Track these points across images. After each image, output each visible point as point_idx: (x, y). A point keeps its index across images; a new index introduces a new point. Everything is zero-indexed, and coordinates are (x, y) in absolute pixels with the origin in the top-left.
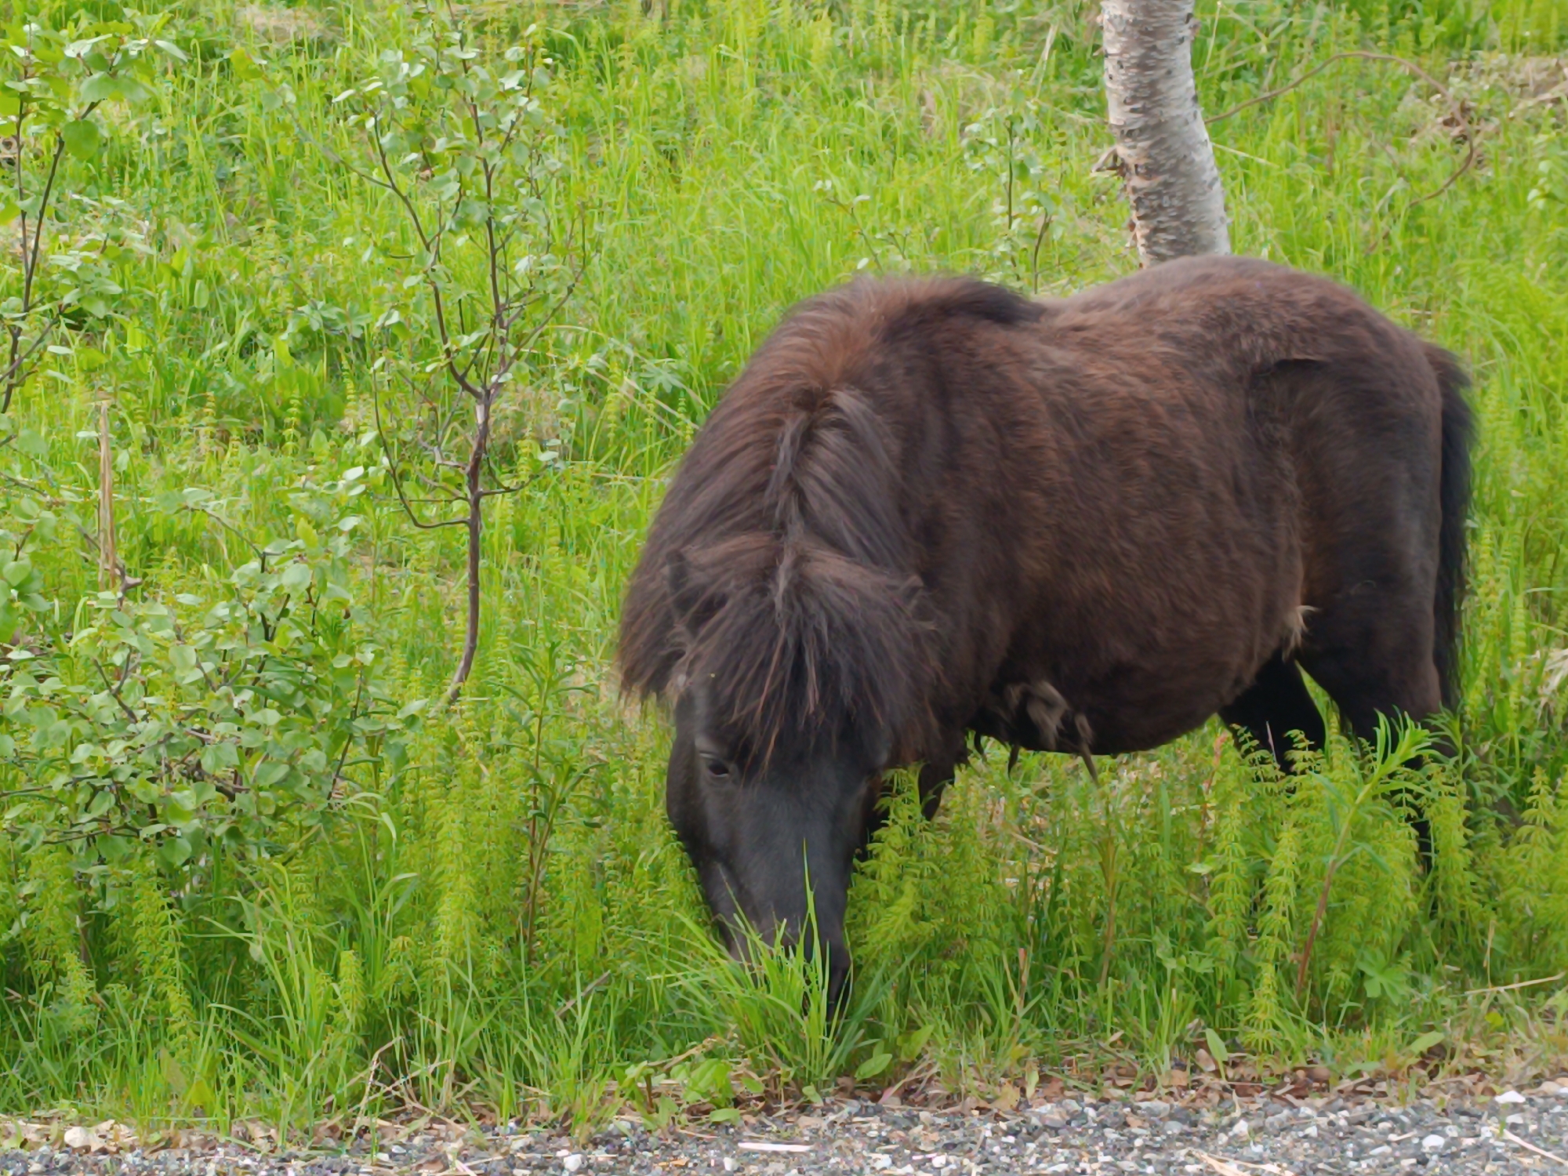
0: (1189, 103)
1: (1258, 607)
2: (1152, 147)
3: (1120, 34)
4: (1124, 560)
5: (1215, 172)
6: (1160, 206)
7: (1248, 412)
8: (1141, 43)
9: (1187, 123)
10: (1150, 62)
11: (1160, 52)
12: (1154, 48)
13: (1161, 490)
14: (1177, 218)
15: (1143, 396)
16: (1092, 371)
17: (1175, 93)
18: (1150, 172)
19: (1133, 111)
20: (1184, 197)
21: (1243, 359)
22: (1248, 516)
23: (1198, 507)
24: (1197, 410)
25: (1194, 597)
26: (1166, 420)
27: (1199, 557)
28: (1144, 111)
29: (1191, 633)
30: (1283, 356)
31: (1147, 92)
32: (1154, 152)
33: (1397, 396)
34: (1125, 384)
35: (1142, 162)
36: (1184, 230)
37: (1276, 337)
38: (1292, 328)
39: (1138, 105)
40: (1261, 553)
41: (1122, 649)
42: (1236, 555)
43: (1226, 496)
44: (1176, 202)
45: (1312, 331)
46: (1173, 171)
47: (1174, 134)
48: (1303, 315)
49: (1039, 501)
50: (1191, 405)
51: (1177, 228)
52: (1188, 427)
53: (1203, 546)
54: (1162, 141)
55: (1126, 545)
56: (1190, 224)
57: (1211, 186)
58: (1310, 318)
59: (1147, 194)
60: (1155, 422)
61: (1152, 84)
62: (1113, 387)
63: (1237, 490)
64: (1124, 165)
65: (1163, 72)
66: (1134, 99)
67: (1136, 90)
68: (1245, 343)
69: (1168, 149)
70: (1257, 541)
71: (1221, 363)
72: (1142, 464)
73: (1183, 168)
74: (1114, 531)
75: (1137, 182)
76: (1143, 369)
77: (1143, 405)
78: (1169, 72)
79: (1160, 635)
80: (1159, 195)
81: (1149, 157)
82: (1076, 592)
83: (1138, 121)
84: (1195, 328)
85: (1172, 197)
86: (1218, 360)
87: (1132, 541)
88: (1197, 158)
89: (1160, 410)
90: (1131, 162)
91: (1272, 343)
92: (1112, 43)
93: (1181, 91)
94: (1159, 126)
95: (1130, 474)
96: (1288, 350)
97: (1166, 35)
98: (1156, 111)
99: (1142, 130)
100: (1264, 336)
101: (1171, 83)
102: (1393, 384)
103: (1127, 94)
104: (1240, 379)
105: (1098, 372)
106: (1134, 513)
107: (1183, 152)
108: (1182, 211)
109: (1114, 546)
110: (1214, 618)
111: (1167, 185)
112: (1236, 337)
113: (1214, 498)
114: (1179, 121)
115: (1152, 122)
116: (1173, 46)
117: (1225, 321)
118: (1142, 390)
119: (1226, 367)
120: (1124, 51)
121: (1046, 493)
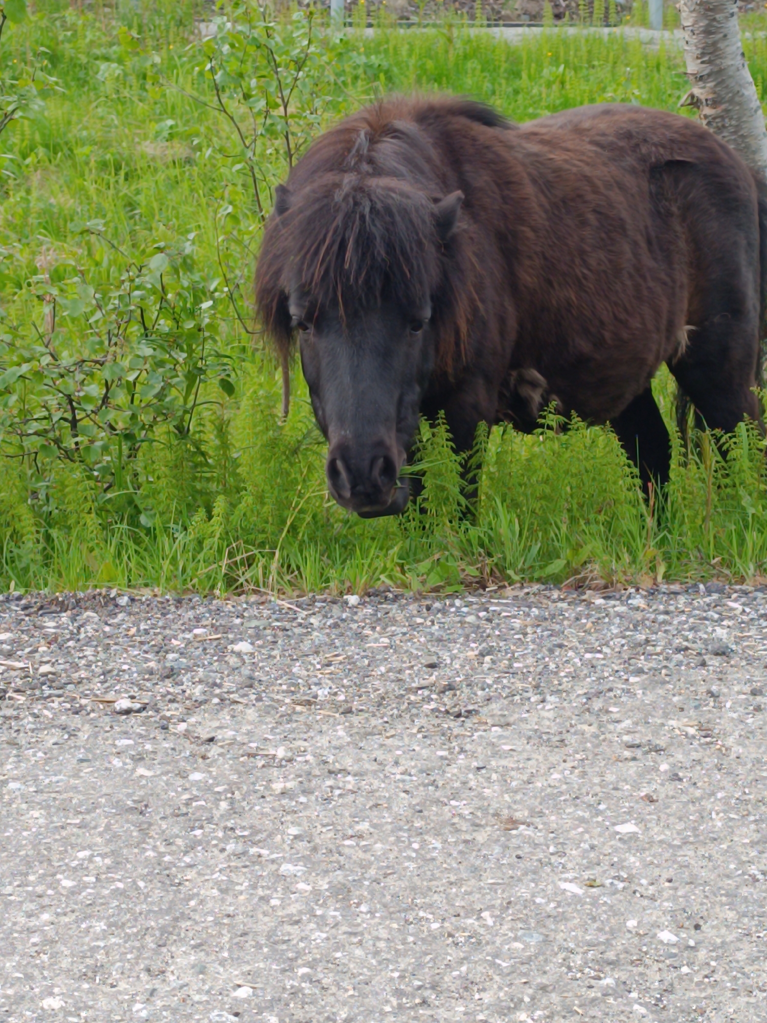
0: (739, 57)
1: (664, 322)
2: (715, 86)
3: (691, 12)
4: (584, 281)
5: (758, 103)
6: (724, 126)
7: (651, 193)
8: (705, 16)
9: (738, 70)
10: (713, 29)
11: (719, 22)
12: (714, 19)
13: (603, 235)
14: (735, 133)
15: (589, 174)
16: (552, 156)
17: (730, 50)
18: (715, 103)
19: (702, 63)
20: (739, 119)
21: (643, 159)
22: (655, 259)
23: (627, 248)
24: (621, 187)
25: (626, 310)
26: (603, 190)
27: (628, 283)
28: (710, 62)
29: (625, 335)
30: (669, 158)
31: (711, 50)
32: (718, 89)
33: (738, 187)
34: (575, 165)
35: (711, 96)
36: (740, 140)
37: (663, 146)
38: (672, 141)
39: (706, 59)
40: (665, 284)
41: (584, 345)
42: (651, 284)
43: (643, 244)
44: (733, 123)
45: (685, 143)
46: (731, 101)
47: (731, 77)
48: (676, 132)
49: (530, 234)
50: (617, 183)
51: (735, 140)
52: (616, 196)
53: (631, 276)
54: (723, 81)
55: (586, 271)
56: (742, 136)
57: (756, 111)
58: (682, 135)
59: (714, 118)
60: (596, 191)
61: (714, 44)
62: (567, 166)
63: (649, 242)
64: (698, 100)
65: (721, 35)
66: (703, 54)
67: (703, 48)
68: (644, 150)
69: (727, 87)
70: (663, 276)
71: (630, 160)
72: (591, 217)
73: (737, 99)
74: (577, 261)
75: (708, 111)
76: (584, 158)
77: (587, 179)
78: (725, 36)
79: (607, 335)
80: (722, 118)
81: (715, 93)
82: (554, 302)
83: (706, 68)
84: (610, 138)
85: (731, 119)
86: (628, 159)
87: (590, 270)
88: (746, 93)
89: (599, 183)
90: (703, 98)
91: (662, 150)
92: (686, 19)
93: (734, 48)
94: (720, 71)
95: (584, 223)
96: (671, 154)
97: (722, 11)
98: (718, 62)
99: (709, 75)
100: (655, 145)
101: (726, 43)
102: (736, 179)
103: (699, 52)
104: (644, 171)
105: (558, 156)
106: (588, 249)
107: (737, 88)
108: (738, 127)
109: (577, 271)
110: (639, 325)
111: (727, 111)
112: (637, 145)
113: (635, 243)
114: (733, 68)
115: (716, 69)
116: (726, 18)
117: (628, 135)
118: (587, 170)
119: (634, 163)
120: (696, 22)
121: (534, 230)
